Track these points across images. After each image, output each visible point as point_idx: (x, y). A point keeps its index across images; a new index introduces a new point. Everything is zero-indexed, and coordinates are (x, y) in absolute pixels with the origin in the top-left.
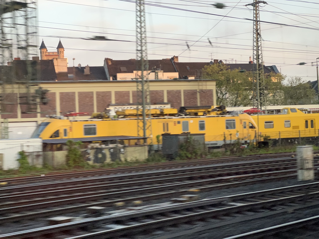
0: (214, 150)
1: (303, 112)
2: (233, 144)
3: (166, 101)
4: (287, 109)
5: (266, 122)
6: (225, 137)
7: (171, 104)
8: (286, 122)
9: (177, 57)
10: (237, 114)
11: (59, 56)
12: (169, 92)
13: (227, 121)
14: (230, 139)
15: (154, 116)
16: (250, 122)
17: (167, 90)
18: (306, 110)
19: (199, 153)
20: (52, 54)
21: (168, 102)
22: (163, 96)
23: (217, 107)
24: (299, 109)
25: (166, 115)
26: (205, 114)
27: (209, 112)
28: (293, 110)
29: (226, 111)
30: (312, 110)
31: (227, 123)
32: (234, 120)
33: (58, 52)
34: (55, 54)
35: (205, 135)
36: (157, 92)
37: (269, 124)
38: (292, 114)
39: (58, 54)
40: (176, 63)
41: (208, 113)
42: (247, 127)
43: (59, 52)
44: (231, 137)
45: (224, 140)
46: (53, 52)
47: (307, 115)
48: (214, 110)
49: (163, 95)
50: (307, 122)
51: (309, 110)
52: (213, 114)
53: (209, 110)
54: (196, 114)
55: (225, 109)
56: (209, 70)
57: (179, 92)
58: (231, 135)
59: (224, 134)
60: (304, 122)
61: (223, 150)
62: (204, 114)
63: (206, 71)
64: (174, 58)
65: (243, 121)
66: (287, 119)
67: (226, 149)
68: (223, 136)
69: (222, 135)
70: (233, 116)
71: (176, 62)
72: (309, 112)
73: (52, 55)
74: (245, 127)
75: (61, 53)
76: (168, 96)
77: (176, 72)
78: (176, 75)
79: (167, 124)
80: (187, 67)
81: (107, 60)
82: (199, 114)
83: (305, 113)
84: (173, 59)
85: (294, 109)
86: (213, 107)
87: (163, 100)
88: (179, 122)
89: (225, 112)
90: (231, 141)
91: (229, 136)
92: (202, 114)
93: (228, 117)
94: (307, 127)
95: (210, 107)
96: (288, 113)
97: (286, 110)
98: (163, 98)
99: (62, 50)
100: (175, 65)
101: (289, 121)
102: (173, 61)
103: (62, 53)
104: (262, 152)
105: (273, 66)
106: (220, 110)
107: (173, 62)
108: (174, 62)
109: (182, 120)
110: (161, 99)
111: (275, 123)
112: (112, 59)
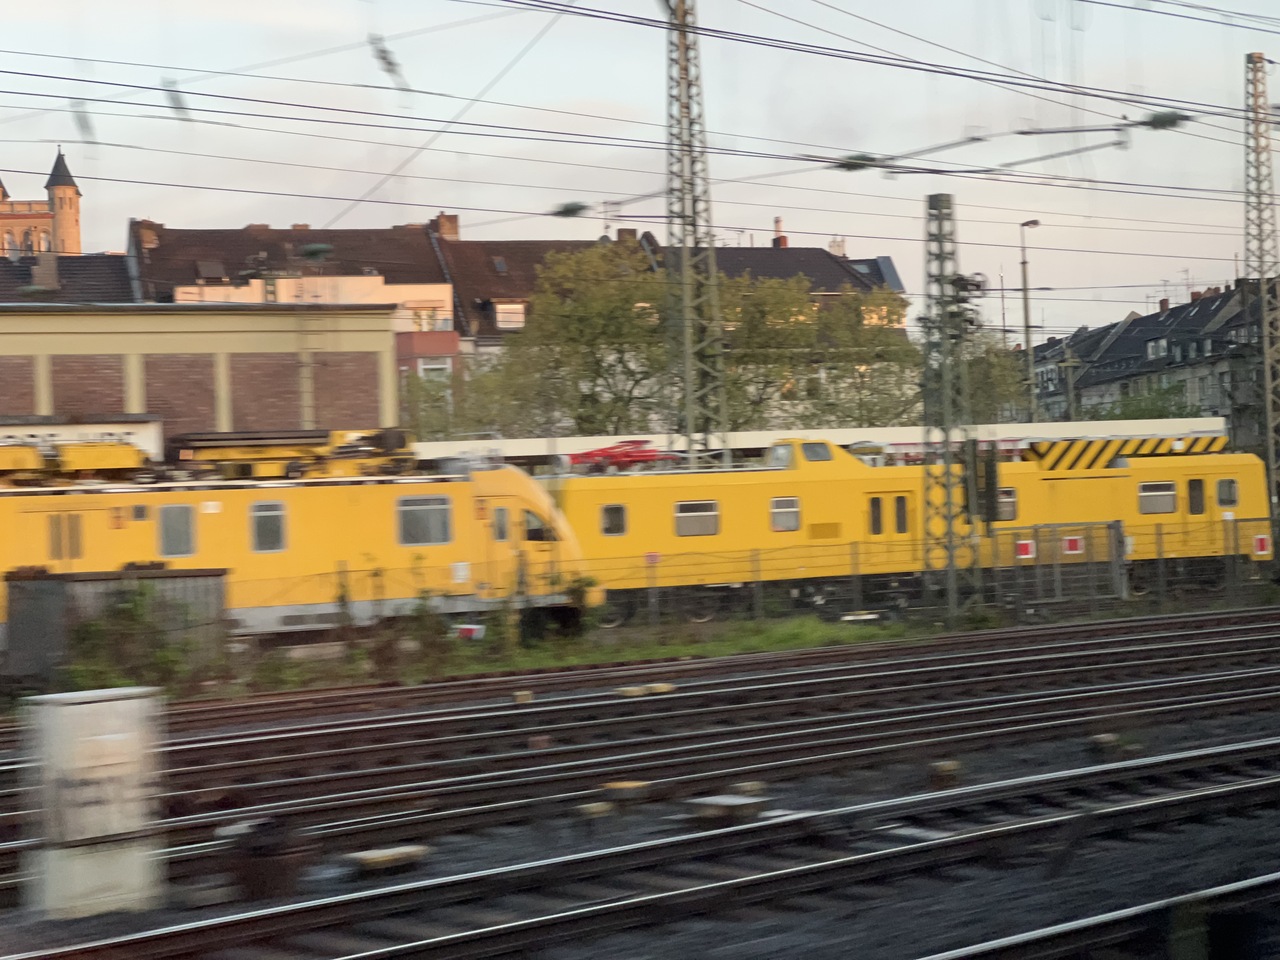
0: (289, 650)
1: (861, 459)
2: (389, 622)
3: (135, 404)
4: (786, 444)
5: (684, 508)
6: (343, 586)
7: (165, 424)
8: (778, 504)
9: (453, 219)
10: (464, 470)
11: (53, 217)
12: (151, 364)
13: (406, 503)
14: (369, 595)
15: (18, 483)
16: (528, 512)
17: (148, 355)
18: (877, 451)
19: (185, 668)
20: (24, 210)
21: (149, 412)
22: (118, 384)
23: (363, 438)
24: (844, 447)
25: (76, 475)
26: (293, 470)
27: (320, 459)
28: (816, 451)
29: (412, 454)
30: (904, 450)
31: (405, 514)
32: (443, 501)
33: (51, 199)
34: (36, 209)
35: (230, 578)
36: (89, 365)
37: (696, 514)
38: (808, 469)
39: (52, 209)
40: (446, 242)
41: (315, 464)
42: (516, 533)
43: (57, 201)
44: (380, 588)
45: (343, 600)
46: (29, 203)
47: (883, 471)
48: (348, 452)
49: (121, 378)
50: (876, 503)
51: (890, 450)
52: (341, 471)
53: (321, 451)
54: (245, 471)
55: (402, 444)
56: (561, 270)
57: (204, 363)
58: (376, 574)
59: (343, 573)
60: (865, 506)
61: (333, 650)
62: (287, 473)
63: (552, 275)
64: (442, 220)
65: (494, 504)
66: (785, 493)
67: (352, 646)
68: (334, 579)
69: (327, 574)
70: (443, 480)
71: (448, 237)
72: (890, 461)
73: (27, 213)
74: (501, 534)
75: (62, 208)
76: (148, 385)
77: (443, 280)
78: (441, 294)
79: (74, 523)
80: (498, 260)
81: (137, 228)
82: (263, 469)
83: (871, 462)
84: (435, 225)
85: (822, 445)
86: (342, 436)
87: (121, 402)
88: (140, 513)
89: (405, 460)
90: (378, 602)
91: (370, 582)
92: (274, 469)
93: (413, 485)
94: (876, 526)
95: (322, 436)
96: (791, 464)
97: (781, 451)
98: (121, 391)
99: (69, 192)
100: (441, 249)
101: (791, 504)
102: (436, 235)
103: (66, 208)
104: (545, 657)
105: (880, 260)
106: (380, 450)
107: (434, 241)
108: (441, 241)
109: (156, 501)
110: (109, 395)
111: (726, 512)
112: (161, 225)
